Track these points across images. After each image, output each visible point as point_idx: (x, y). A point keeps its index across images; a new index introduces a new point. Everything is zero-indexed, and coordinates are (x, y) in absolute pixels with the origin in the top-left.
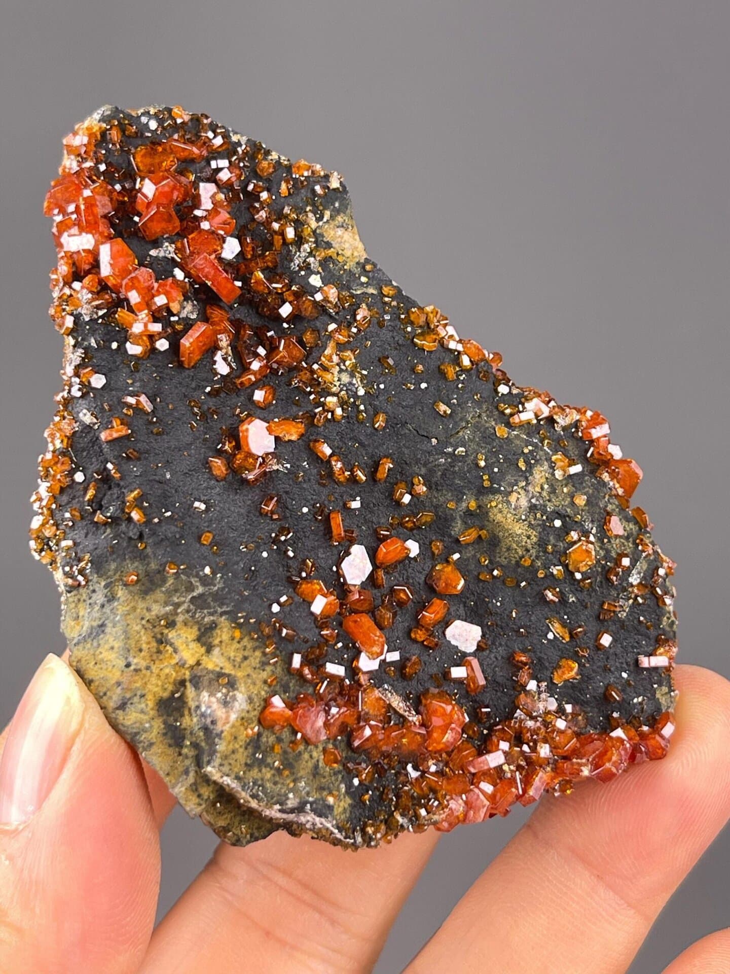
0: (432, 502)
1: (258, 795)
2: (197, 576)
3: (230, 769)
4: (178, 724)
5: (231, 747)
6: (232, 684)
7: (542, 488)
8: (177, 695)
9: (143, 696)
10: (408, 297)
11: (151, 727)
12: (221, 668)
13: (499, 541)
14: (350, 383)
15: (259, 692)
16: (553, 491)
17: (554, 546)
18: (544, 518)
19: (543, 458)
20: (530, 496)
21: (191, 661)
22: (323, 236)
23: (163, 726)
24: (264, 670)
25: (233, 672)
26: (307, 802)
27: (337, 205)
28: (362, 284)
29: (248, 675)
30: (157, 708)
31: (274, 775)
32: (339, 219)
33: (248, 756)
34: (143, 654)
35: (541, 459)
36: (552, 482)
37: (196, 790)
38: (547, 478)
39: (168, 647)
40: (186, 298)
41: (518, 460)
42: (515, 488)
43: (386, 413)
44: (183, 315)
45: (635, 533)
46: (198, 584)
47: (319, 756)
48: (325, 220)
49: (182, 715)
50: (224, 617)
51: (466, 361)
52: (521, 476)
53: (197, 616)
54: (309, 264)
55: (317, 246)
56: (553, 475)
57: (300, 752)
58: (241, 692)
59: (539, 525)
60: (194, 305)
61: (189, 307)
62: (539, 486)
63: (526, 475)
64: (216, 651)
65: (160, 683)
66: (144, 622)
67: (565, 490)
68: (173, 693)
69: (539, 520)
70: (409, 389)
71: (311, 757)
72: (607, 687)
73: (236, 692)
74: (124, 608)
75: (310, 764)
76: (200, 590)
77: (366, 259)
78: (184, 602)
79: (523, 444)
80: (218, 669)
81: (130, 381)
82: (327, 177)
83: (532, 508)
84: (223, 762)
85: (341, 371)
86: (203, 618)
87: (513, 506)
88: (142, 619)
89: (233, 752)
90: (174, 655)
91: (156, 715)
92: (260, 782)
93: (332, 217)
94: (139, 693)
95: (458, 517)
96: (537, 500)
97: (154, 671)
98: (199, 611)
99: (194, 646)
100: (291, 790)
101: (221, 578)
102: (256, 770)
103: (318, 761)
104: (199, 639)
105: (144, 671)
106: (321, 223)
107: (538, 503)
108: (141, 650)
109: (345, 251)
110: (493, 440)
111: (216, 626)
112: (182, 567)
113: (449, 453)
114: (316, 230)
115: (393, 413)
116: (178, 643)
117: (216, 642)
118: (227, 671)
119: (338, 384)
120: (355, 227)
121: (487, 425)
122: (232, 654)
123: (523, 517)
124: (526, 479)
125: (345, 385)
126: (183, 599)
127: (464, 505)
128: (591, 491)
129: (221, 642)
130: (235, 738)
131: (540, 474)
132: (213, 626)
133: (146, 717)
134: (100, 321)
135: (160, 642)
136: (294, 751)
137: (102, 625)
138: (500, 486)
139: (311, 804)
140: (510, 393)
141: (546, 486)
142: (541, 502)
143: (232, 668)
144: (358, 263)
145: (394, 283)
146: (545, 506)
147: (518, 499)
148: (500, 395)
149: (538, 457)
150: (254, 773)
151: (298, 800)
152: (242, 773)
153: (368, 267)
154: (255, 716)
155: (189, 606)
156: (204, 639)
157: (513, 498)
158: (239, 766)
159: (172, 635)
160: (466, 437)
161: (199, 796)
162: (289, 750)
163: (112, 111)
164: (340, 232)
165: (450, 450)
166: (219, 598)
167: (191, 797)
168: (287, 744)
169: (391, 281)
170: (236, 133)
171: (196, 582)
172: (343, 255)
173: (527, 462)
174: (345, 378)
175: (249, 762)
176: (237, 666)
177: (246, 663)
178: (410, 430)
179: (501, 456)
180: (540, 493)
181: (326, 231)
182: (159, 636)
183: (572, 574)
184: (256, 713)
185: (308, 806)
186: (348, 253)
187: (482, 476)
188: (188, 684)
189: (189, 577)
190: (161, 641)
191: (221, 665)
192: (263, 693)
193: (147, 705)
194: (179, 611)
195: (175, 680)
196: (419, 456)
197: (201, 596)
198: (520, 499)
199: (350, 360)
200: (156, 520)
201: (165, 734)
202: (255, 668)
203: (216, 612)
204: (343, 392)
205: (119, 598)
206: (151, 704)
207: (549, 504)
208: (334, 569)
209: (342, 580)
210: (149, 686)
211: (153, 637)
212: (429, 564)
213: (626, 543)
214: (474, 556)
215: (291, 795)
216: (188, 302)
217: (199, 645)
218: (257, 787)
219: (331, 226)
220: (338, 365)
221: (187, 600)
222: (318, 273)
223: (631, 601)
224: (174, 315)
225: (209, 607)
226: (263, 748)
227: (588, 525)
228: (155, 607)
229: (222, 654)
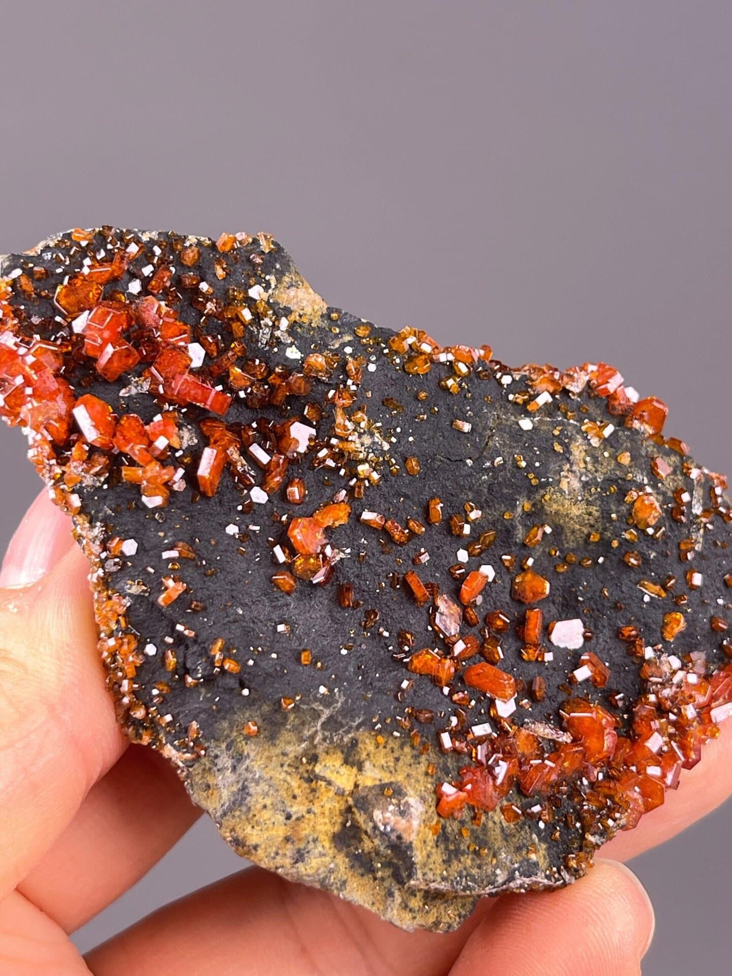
0: (488, 520)
1: (469, 886)
2: (316, 699)
3: (434, 874)
4: (360, 851)
5: (424, 853)
6: (398, 792)
7: (585, 462)
8: (348, 824)
9: (315, 840)
10: (381, 328)
11: (336, 865)
12: (380, 780)
13: (562, 528)
14: (374, 443)
15: (425, 787)
16: (595, 460)
17: (617, 512)
18: (599, 490)
19: (574, 432)
20: (578, 474)
21: (349, 787)
22: (279, 304)
23: (347, 860)
24: (419, 763)
25: (393, 779)
26: (515, 870)
27: (278, 266)
28: (336, 336)
29: (408, 775)
30: (333, 845)
31: (473, 860)
32: (286, 279)
33: (442, 853)
34: (299, 799)
35: (572, 435)
36: (591, 451)
37: (406, 906)
38: (586, 451)
39: (320, 782)
40: (180, 427)
41: (552, 445)
42: (562, 473)
43: (414, 455)
44: (185, 446)
45: (678, 464)
46: (321, 708)
47: (499, 818)
48: (273, 286)
49: (361, 840)
50: (361, 730)
51: (463, 368)
52: (562, 460)
53: (335, 740)
54: (278, 338)
55: (277, 316)
56: (590, 444)
57: (484, 824)
58: (411, 796)
59: (596, 499)
60: (189, 430)
61: (186, 434)
62: (582, 462)
63: (566, 456)
64: (367, 765)
65: (327, 820)
66: (285, 768)
67: (606, 454)
68: (344, 825)
69: (594, 494)
70: (422, 420)
71: (494, 823)
72: (712, 620)
73: (406, 798)
74: (259, 763)
75: (498, 831)
76: (326, 713)
77: (328, 308)
78: (316, 732)
79: (551, 428)
80: (378, 783)
81: (161, 534)
82: (255, 242)
83: (586, 485)
84: (424, 871)
85: (360, 435)
86: (342, 739)
87: (567, 492)
88: (282, 765)
89: (428, 856)
90: (330, 787)
91: (336, 852)
92: (464, 873)
93: (279, 281)
94: (311, 838)
95: (518, 524)
96: (587, 476)
97: (316, 811)
98: (334, 734)
99: (344, 770)
100: (496, 867)
101: (339, 691)
102: (455, 862)
103: (501, 823)
104: (346, 762)
105: (307, 816)
106: (270, 291)
107: (588, 479)
108: (294, 797)
109: (305, 309)
110: (521, 435)
111: (357, 741)
112: (298, 698)
113: (489, 468)
114: (269, 300)
115: (420, 451)
116: (328, 774)
117: (364, 756)
118: (386, 781)
119: (362, 449)
120: (305, 282)
121: (509, 423)
122: (383, 762)
123: (580, 498)
124: (568, 460)
125: (369, 448)
126: (314, 729)
127: (519, 510)
128: (629, 445)
129: (368, 755)
130: (425, 842)
131: (578, 450)
132: (354, 743)
133: (328, 859)
134: (105, 487)
135: (309, 781)
136: (478, 825)
137: (244, 788)
138: (548, 478)
139: (518, 869)
140: (514, 380)
141: (588, 459)
142: (590, 476)
143: (389, 775)
144: (322, 316)
145: (364, 321)
146: (595, 478)
147: (568, 483)
148: (505, 386)
149: (569, 434)
150: (456, 866)
151: (506, 873)
152: (445, 873)
153: (334, 315)
154: (433, 812)
155: (323, 734)
156: (351, 759)
157: (564, 485)
158: (439, 867)
159: (318, 769)
160: (498, 445)
161: (411, 910)
162: (475, 827)
163: (9, 260)
164: (292, 292)
165: (488, 464)
166: (348, 712)
167: (403, 915)
168: (470, 823)
169: (360, 320)
170: (144, 232)
171: (318, 706)
172: (305, 314)
173: (561, 444)
174: (367, 440)
175: (445, 858)
176: (393, 771)
177: (400, 764)
178: (441, 461)
179: (536, 449)
180: (586, 468)
181: (279, 297)
182: (306, 775)
183: (644, 532)
184: (433, 808)
185: (517, 873)
186: (309, 310)
187: (527, 476)
188: (354, 810)
189: (309, 704)
190: (311, 778)
191: (379, 777)
192: (429, 786)
193: (323, 847)
194: (316, 742)
195: (340, 811)
196: (462, 483)
197: (331, 718)
198: (570, 483)
199: (364, 420)
200: (251, 662)
201: (352, 867)
202: (410, 765)
203: (351, 727)
204: (371, 455)
205: (248, 754)
206: (327, 844)
207: (597, 474)
208: (430, 628)
209: (442, 636)
210: (319, 828)
211: (300, 778)
212: (507, 579)
213: (676, 478)
214: (544, 551)
215: (498, 871)
216: (182, 430)
217: (348, 767)
218: (464, 879)
219: (281, 290)
220: (355, 430)
221: (319, 728)
222: (292, 344)
223: (702, 531)
224: (177, 450)
225: (342, 726)
226: (452, 838)
227: (639, 478)
228: (289, 749)
229: (374, 766)
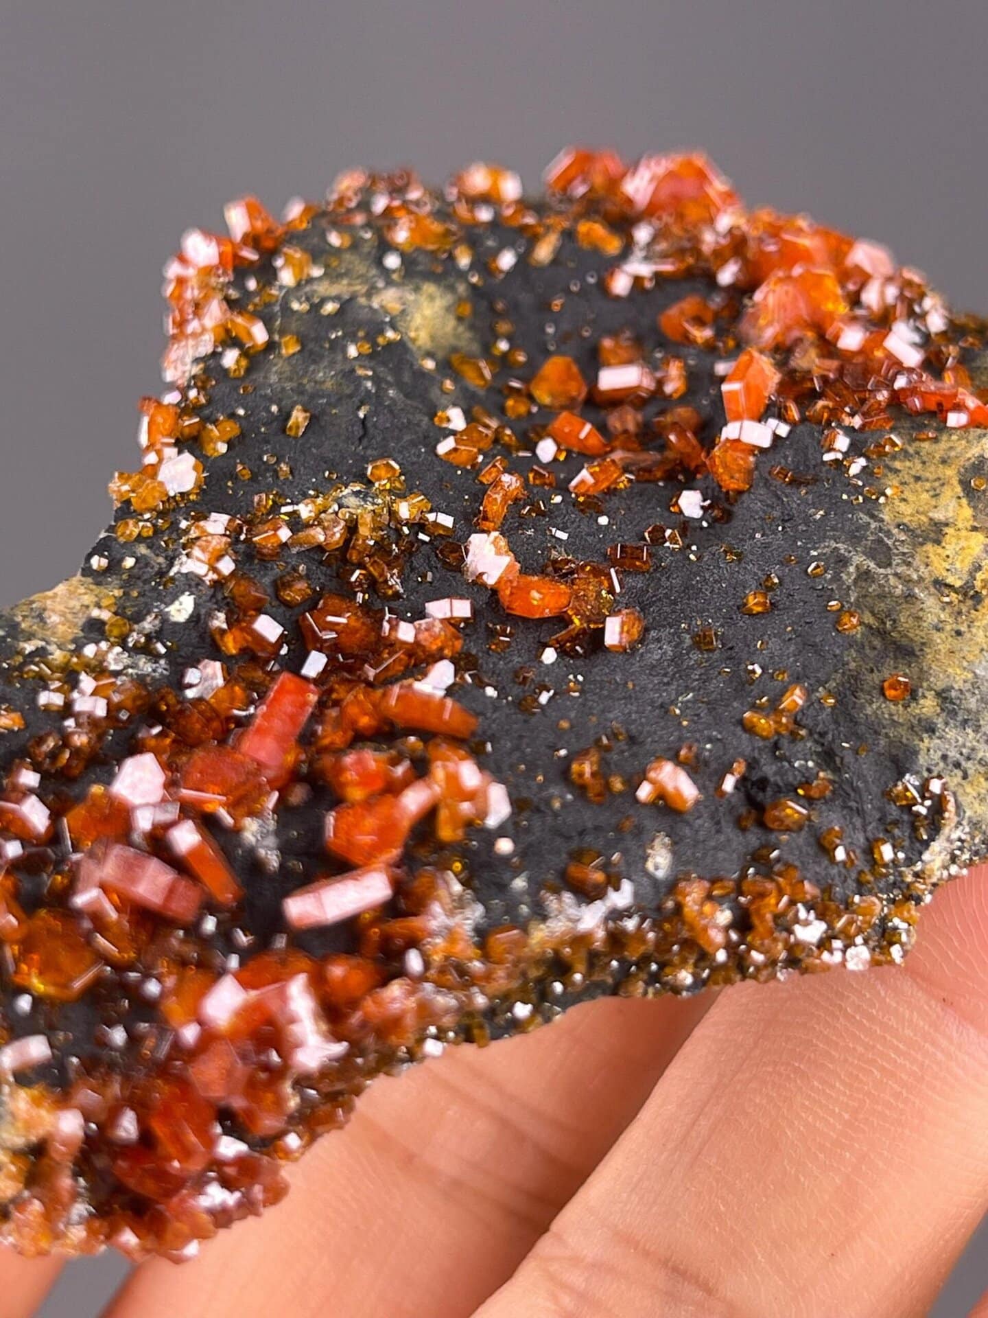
2: (837, 578)
7: (352, 284)
12: (959, 497)
15: (959, 439)
17: (429, 265)
20: (374, 290)
21: (980, 539)
22: (76, 635)
25: (955, 482)
28: (139, 562)
29: (943, 462)
32: (26, 624)
36: (332, 278)
38: (331, 283)
39: (978, 581)
41: (326, 314)
42: (375, 307)
46: (852, 569)
48: (43, 643)
50: (881, 517)
52: (351, 304)
53: (906, 551)
56: (317, 278)
59: (411, 281)
62: (350, 287)
63: (344, 300)
64: (936, 515)
66: (963, 628)
67: (335, 263)
69: (404, 281)
76: (861, 561)
77: (81, 575)
78: (896, 575)
79: (294, 317)
80: (964, 501)
81: (557, 803)
83: (390, 286)
86: (902, 542)
87: (404, 308)
88: (959, 633)
93: (29, 637)
98: (896, 551)
99: (952, 544)
101: (815, 549)
104: (937, 541)
107: (378, 282)
111: (901, 524)
112: (839, 607)
116: (963, 568)
117: (923, 519)
118: (958, 489)
120: (32, 598)
122: (926, 495)
126: (892, 580)
129: (919, 513)
131: (332, 290)
132: (905, 528)
135: (978, 597)
141: (346, 282)
142: (375, 279)
143: (948, 487)
144: (100, 583)
147: (389, 302)
155: (898, 565)
156: (932, 536)
159: (955, 581)
164: (54, 619)
165: (369, 384)
166: (853, 535)
171: (849, 574)
172: (98, 603)
176: (941, 482)
177: (924, 474)
178: (364, 450)
180: (361, 284)
181: (62, 636)
182: (969, 602)
186: (88, 598)
189: (849, 588)
190: (973, 594)
191: (954, 502)
192: (955, 437)
194: (913, 576)
196: (404, 423)
197: (871, 554)
198: (390, 300)
202: (924, 461)
203: (880, 529)
211: (976, 610)
217: (945, 539)
219: (49, 632)
221: (889, 571)
222: (161, 612)
225: (880, 540)
228: (931, 619)
229: (936, 507)
